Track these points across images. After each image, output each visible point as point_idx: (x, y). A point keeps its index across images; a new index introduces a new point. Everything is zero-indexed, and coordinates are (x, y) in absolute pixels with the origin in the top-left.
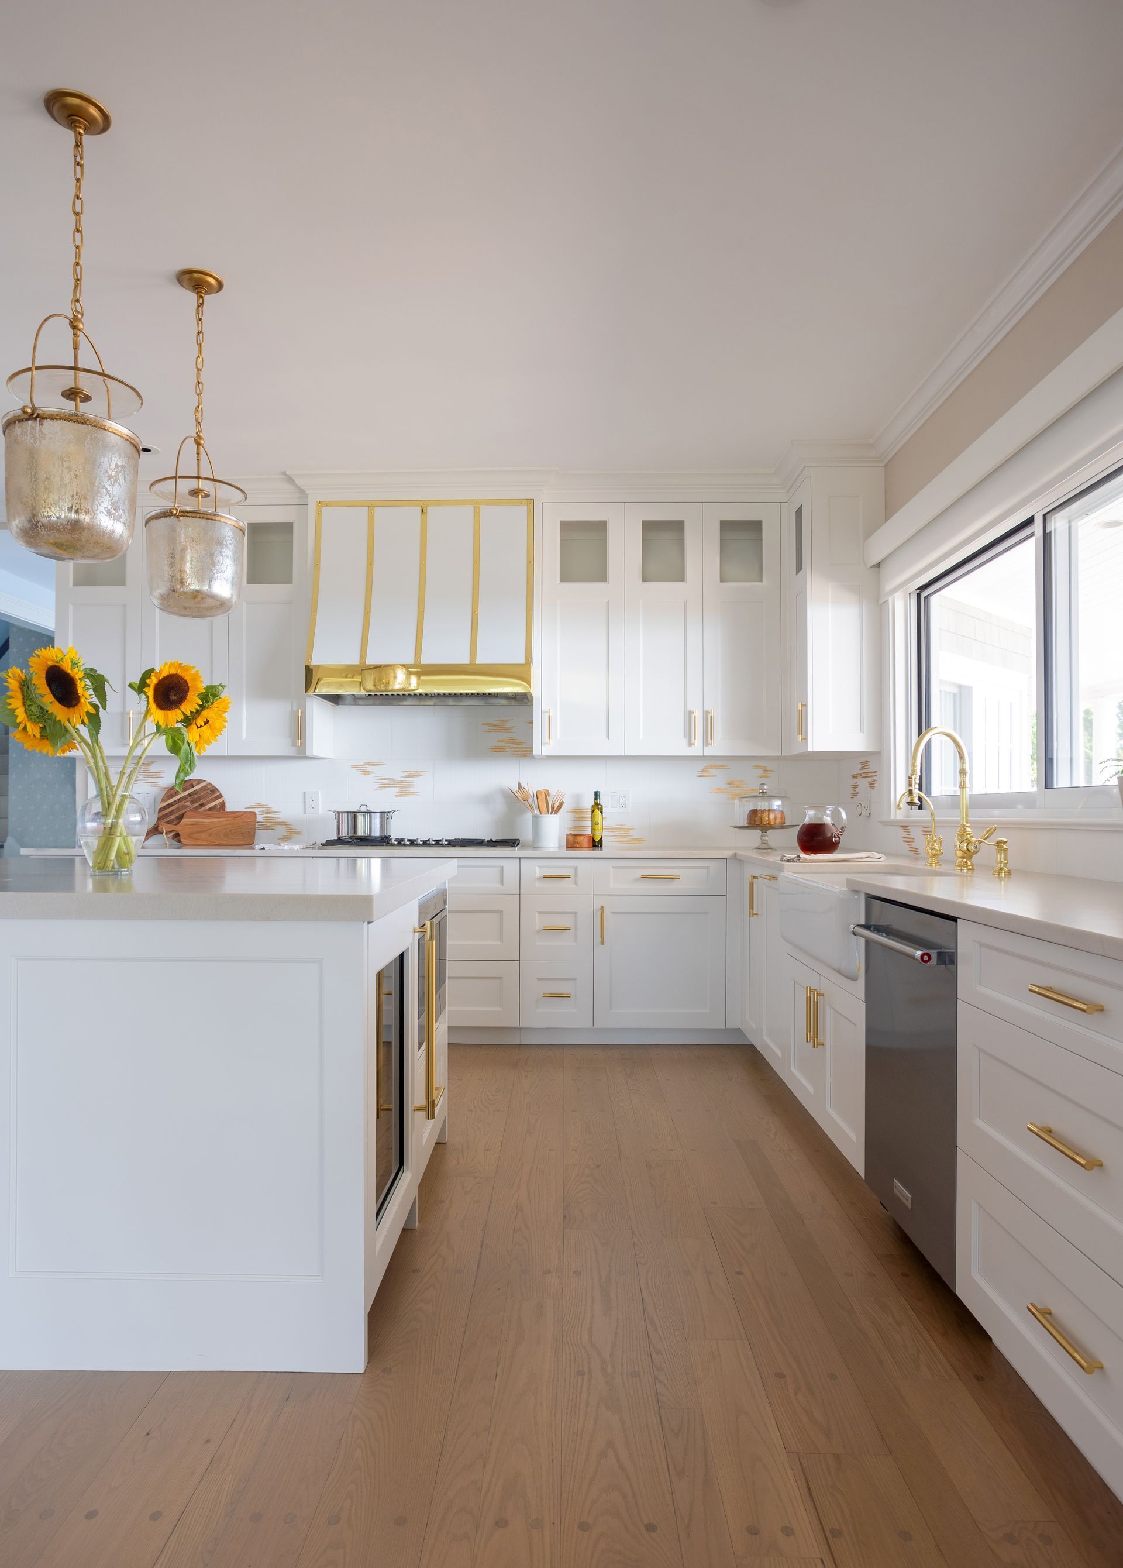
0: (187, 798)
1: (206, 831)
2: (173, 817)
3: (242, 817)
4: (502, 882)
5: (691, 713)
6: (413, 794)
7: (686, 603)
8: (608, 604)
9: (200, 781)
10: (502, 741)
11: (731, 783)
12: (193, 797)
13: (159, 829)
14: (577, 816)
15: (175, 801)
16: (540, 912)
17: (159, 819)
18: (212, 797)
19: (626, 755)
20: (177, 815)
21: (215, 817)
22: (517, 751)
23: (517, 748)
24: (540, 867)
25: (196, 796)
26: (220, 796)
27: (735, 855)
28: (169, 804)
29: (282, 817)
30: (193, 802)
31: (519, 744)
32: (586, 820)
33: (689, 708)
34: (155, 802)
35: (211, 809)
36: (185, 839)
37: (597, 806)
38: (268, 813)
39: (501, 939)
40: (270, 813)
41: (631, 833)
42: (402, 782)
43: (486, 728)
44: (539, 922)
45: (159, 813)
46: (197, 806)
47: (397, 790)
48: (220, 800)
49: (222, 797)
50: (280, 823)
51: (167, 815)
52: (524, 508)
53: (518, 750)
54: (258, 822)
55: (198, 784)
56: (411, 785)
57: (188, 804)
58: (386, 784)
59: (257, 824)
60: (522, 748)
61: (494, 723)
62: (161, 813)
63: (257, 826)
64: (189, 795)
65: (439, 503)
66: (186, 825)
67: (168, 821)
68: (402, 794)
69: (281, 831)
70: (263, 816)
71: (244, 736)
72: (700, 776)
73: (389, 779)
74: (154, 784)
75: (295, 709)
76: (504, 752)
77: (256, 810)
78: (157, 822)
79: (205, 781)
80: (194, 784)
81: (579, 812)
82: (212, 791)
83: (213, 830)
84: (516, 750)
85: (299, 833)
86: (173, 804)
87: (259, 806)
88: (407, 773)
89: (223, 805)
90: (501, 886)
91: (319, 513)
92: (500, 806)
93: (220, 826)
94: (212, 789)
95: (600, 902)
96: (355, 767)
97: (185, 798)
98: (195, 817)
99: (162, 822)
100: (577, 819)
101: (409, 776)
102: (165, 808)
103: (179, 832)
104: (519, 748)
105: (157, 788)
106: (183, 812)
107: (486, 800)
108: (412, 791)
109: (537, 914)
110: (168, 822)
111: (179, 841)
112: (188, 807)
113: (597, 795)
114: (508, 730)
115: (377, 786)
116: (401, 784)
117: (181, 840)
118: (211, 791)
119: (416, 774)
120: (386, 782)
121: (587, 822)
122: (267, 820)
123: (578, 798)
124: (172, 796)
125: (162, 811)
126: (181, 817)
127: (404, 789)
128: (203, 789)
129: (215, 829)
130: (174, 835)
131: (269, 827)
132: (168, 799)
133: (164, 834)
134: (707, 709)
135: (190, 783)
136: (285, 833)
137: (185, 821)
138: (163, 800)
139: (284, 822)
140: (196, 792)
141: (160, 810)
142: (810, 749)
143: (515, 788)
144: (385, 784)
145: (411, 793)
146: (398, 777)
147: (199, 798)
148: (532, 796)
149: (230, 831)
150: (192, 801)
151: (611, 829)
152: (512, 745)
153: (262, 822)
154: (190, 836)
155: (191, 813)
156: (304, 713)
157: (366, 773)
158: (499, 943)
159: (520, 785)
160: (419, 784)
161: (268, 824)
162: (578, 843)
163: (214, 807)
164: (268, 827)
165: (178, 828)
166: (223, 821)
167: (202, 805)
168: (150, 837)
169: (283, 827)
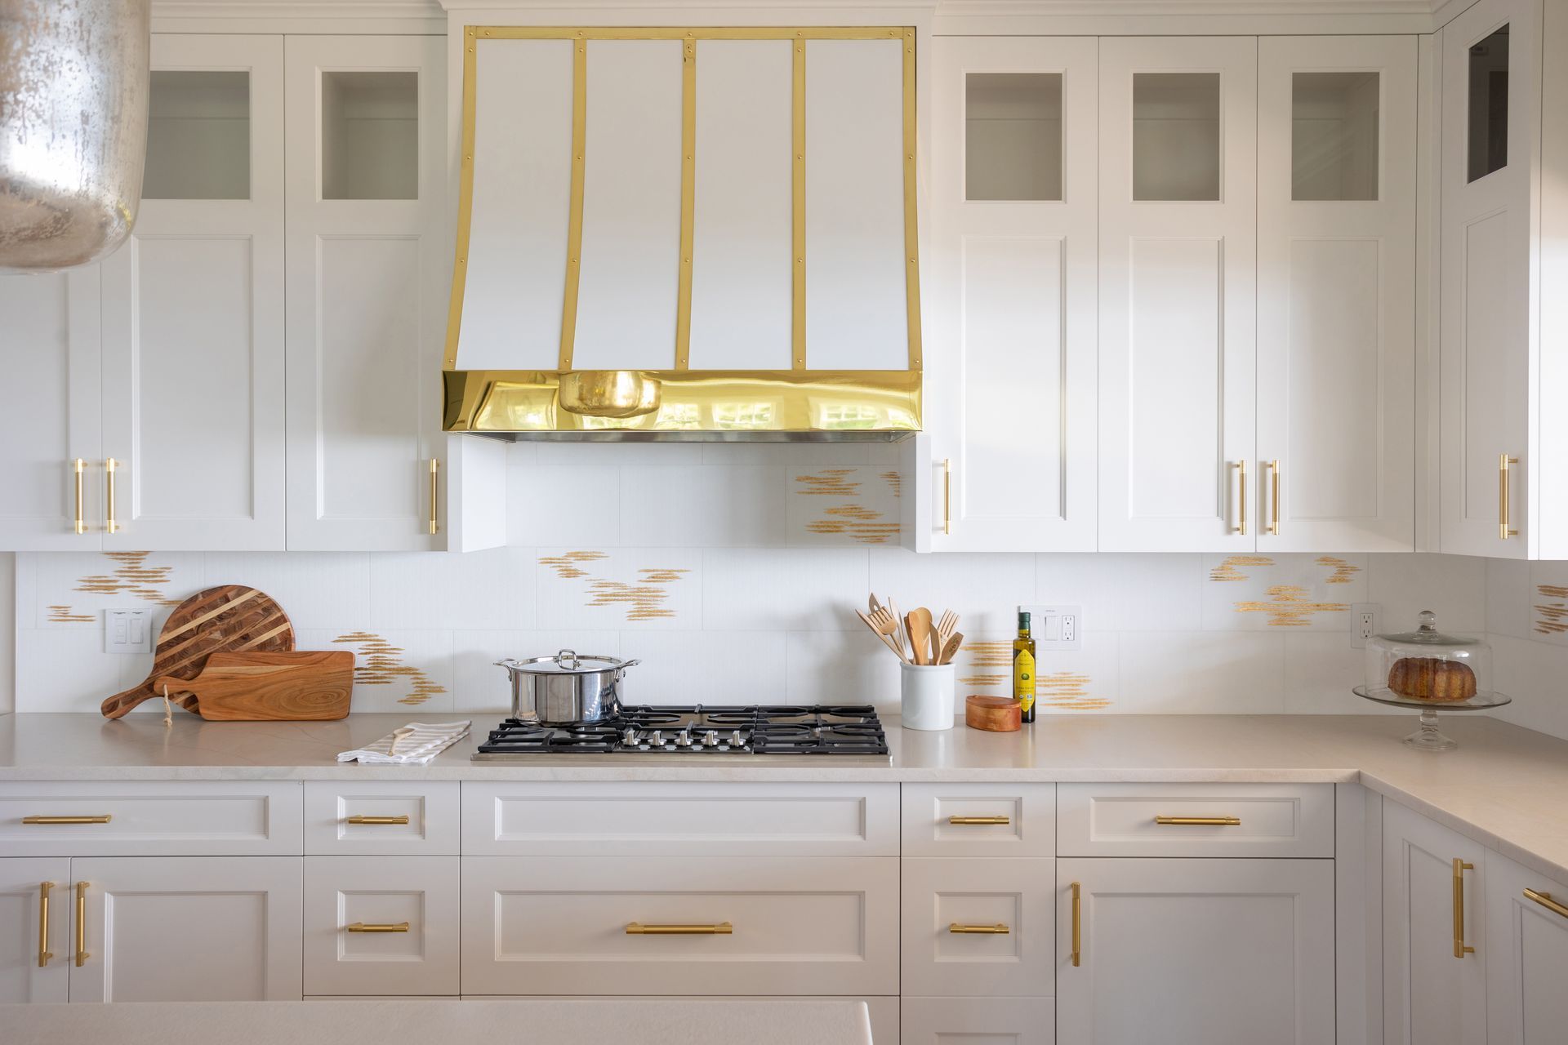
0: (215, 624)
1: (250, 692)
2: (185, 662)
3: (325, 662)
4: (862, 830)
5: (1231, 466)
6: (661, 613)
7: (1221, 245)
8: (1063, 245)
9: (242, 590)
10: (835, 511)
11: (1276, 593)
12: (226, 621)
13: (156, 688)
14: (981, 655)
15: (191, 630)
16: (941, 894)
17: (157, 667)
18: (266, 621)
19: (1100, 551)
20: (194, 658)
21: (269, 664)
22: (863, 531)
23: (863, 525)
24: (941, 799)
25: (233, 621)
26: (283, 619)
27: (1359, 775)
28: (178, 637)
29: (405, 658)
30: (226, 632)
31: (867, 517)
32: (998, 665)
33: (1230, 456)
34: (152, 628)
35: (262, 647)
36: (208, 709)
37: (1024, 644)
38: (378, 651)
39: (861, 949)
40: (382, 651)
41: (1083, 688)
42: (639, 590)
43: (804, 486)
44: (940, 914)
45: (156, 655)
46: (235, 641)
47: (630, 606)
48: (282, 628)
49: (285, 621)
50: (402, 669)
51: (172, 659)
52: (897, 44)
53: (866, 528)
54: (358, 669)
55: (238, 595)
56: (657, 596)
57: (217, 635)
58: (611, 595)
59: (356, 672)
60: (875, 525)
61: (819, 476)
62: (160, 656)
63: (355, 677)
64: (220, 617)
65: (720, 33)
66: (212, 679)
67: (176, 671)
68: (641, 614)
69: (405, 685)
70: (368, 656)
71: (320, 513)
72: (1217, 578)
73: (615, 585)
74: (151, 595)
75: (424, 457)
76: (839, 534)
77: (353, 647)
78: (152, 673)
79: (252, 589)
80: (230, 595)
81: (983, 648)
82: (267, 609)
83: (265, 690)
84: (862, 528)
85: (439, 690)
86: (187, 636)
87: (360, 637)
88: (650, 574)
89: (287, 639)
90: (859, 839)
91: (470, 52)
92: (830, 639)
93: (282, 681)
94: (265, 605)
95: (1069, 873)
96: (549, 561)
97: (210, 624)
98: (230, 663)
99: (163, 673)
100: (980, 662)
101: (654, 579)
102: (170, 644)
103: (197, 694)
104: (868, 525)
105: (158, 601)
106: (206, 652)
107: (802, 626)
108: (660, 608)
109: (937, 897)
110: (176, 675)
111: (197, 712)
112: (215, 641)
113: (1023, 619)
114: (845, 491)
115: (591, 598)
116: (638, 594)
117: (201, 711)
118: (265, 610)
119: (667, 576)
120: (610, 590)
121: (1003, 667)
122: (377, 665)
123: (981, 620)
124: (185, 621)
125: (163, 651)
126: (201, 664)
127: (645, 605)
128: (247, 605)
129: (273, 687)
130: (187, 700)
131: (381, 678)
132: (178, 626)
133: (166, 697)
134: (1263, 460)
135: (221, 594)
136: (412, 690)
137: (209, 671)
138: (166, 629)
139: (410, 669)
140: (232, 612)
141: (160, 649)
142: (1532, 556)
143: (865, 609)
144: (608, 594)
145: (659, 611)
146: (633, 580)
147: (241, 625)
148: (899, 622)
149: (301, 691)
150: (225, 630)
151: (1048, 682)
152: (855, 520)
153: (366, 669)
154: (219, 702)
155: (220, 655)
156: (442, 465)
157: (571, 573)
158: (857, 959)
159: (873, 601)
160: (673, 595)
161: (379, 673)
162: (995, 722)
163: (271, 641)
164: (377, 678)
165: (194, 687)
166: (286, 671)
167: (246, 638)
168: (139, 703)
169: (406, 680)
